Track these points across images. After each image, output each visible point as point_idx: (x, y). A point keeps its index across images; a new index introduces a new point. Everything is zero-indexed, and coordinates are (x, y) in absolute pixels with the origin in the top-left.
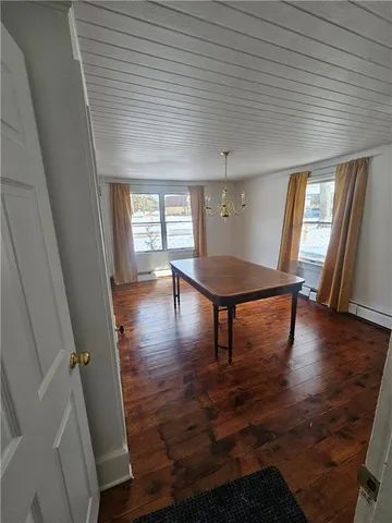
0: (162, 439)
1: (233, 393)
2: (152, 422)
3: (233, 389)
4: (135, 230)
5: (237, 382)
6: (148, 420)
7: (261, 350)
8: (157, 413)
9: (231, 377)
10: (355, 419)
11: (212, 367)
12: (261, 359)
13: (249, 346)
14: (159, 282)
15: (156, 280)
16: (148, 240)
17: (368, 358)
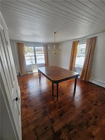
0: (36, 135)
1: (59, 112)
2: (32, 127)
3: (59, 110)
4: (26, 58)
5: (60, 107)
6: (30, 126)
7: (66, 95)
8: (33, 123)
9: (58, 106)
10: (97, 117)
11: (52, 103)
12: (67, 98)
13: (63, 94)
14: (34, 74)
15: (34, 73)
16: (31, 61)
17: (96, 96)
